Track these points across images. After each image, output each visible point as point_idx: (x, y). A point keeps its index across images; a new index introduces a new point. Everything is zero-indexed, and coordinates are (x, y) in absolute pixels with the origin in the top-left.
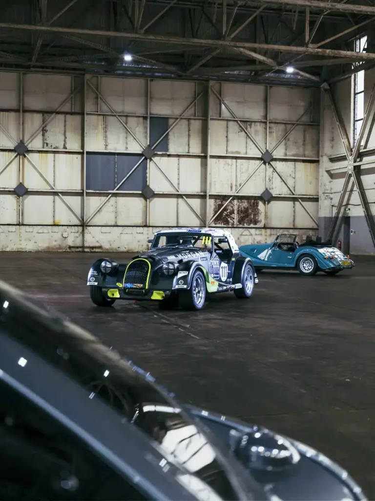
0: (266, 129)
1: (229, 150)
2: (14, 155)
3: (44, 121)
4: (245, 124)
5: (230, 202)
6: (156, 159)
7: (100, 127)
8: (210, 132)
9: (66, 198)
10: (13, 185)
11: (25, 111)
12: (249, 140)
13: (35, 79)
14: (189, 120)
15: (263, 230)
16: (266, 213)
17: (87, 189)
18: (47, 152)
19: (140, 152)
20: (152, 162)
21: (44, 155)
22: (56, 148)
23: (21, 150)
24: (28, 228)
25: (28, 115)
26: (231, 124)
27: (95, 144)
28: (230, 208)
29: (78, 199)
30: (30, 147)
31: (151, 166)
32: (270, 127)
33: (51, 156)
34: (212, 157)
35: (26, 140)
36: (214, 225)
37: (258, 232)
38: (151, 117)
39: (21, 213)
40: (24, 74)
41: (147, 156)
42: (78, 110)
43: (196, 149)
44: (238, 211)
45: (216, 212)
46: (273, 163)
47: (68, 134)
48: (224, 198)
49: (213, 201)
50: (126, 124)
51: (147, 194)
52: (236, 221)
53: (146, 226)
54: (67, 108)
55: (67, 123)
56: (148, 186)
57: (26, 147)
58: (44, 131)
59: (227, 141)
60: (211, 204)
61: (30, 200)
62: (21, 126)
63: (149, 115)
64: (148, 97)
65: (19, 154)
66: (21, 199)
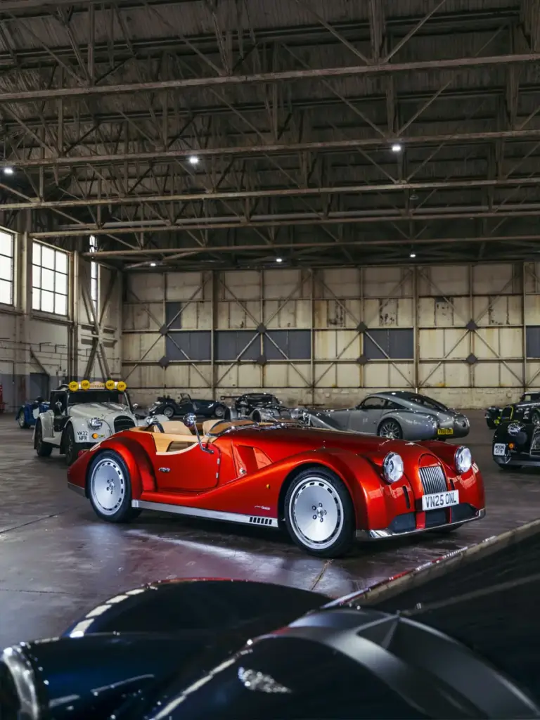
2: (465, 331)
3: (490, 303)
9: (509, 365)
10: (465, 355)
11: (474, 296)
13: (482, 270)
17: (527, 356)
18: (493, 327)
21: (491, 330)
22: (500, 324)
23: (471, 327)
24: (479, 390)
25: (477, 299)
27: (534, 319)
29: (521, 364)
30: (479, 324)
33: (496, 331)
35: (475, 317)
39: (472, 377)
40: (473, 266)
42: (518, 292)
47: (510, 312)
54: (509, 291)
55: (509, 303)
57: (475, 324)
58: (490, 310)
61: (479, 368)
62: (472, 308)
65: (470, 331)
66: (472, 366)
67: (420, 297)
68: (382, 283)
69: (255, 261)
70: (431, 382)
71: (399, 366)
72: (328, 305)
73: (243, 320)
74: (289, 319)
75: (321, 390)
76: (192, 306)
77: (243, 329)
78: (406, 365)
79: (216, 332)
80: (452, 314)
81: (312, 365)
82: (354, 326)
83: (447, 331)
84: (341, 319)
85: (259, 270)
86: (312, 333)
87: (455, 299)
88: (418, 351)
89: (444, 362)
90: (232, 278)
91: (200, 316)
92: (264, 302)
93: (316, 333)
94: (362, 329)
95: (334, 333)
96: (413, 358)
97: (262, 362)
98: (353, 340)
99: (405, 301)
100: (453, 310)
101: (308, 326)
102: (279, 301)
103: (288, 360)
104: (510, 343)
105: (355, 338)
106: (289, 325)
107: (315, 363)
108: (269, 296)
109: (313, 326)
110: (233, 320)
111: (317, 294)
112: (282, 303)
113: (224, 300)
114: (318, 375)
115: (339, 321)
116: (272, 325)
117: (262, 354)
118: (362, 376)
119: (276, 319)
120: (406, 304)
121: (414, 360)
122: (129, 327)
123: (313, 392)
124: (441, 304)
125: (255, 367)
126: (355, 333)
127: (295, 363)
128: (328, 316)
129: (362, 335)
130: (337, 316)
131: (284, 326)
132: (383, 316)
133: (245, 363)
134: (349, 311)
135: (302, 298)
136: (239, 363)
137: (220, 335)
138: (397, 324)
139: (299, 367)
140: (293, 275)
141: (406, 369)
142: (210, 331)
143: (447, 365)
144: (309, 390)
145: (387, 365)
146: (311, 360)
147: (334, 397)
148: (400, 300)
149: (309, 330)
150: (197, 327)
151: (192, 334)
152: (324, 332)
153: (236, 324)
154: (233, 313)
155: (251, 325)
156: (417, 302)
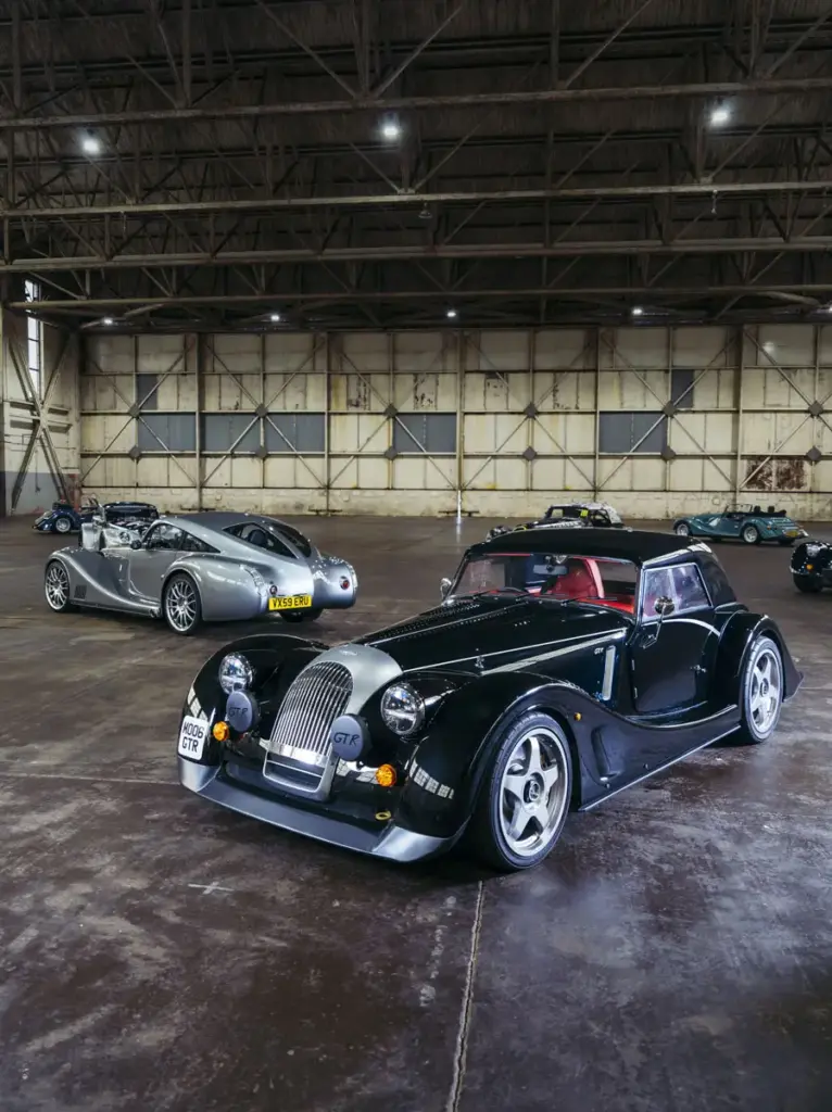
0: (814, 375)
1: (768, 402)
2: (524, 417)
3: (555, 381)
4: (787, 371)
5: (768, 463)
6: (678, 417)
7: (616, 382)
8: (743, 382)
9: (575, 461)
10: (521, 449)
11: (534, 371)
12: (793, 391)
13: (547, 337)
14: (719, 370)
15: (809, 495)
16: (813, 475)
17: (601, 450)
18: (557, 413)
19: (660, 409)
20: (673, 420)
21: (555, 416)
22: (568, 408)
23: (531, 413)
24: (538, 494)
25: (538, 375)
26: (770, 372)
27: (609, 402)
28: (766, 471)
29: (590, 462)
30: (539, 409)
31: (672, 424)
32: (820, 374)
33: (561, 417)
34: (745, 411)
35: (535, 402)
36: (746, 489)
37: (801, 497)
38: (673, 371)
39: (530, 477)
40: (535, 333)
41: (669, 412)
42: (592, 367)
43: (727, 403)
44: (777, 472)
45: (749, 474)
46: (822, 416)
47: (580, 394)
48: (761, 458)
49: (745, 462)
50: (645, 379)
51: (668, 456)
52: (774, 485)
53: (665, 491)
54: (579, 366)
55: (580, 382)
56: (669, 447)
57: (535, 409)
58: (555, 391)
59: (765, 393)
60: (743, 465)
61: (539, 463)
62: (531, 387)
63: (671, 369)
64: (670, 347)
65: (528, 417)
66: (530, 463)
67: (467, 372)
68: (420, 352)
69: (250, 319)
70: (478, 483)
71: (437, 461)
72: (348, 381)
73: (237, 399)
74: (299, 398)
75: (338, 493)
76: (172, 380)
77: (238, 411)
78: (446, 461)
79: (203, 416)
80: (507, 395)
81: (326, 459)
82: (382, 409)
83: (499, 416)
85: (258, 333)
86: (326, 417)
87: (511, 376)
88: (462, 443)
89: (494, 457)
90: (223, 342)
91: (181, 393)
92: (265, 375)
93: (332, 417)
94: (392, 413)
95: (356, 417)
96: (454, 450)
97: (263, 455)
98: (381, 427)
99: (448, 377)
100: (508, 389)
101: (324, 409)
102: (284, 374)
103: (296, 452)
104: (579, 434)
105: (383, 424)
106: (297, 406)
107: (330, 456)
108: (270, 368)
109: (329, 409)
110: (223, 400)
111: (333, 365)
112: (290, 377)
113: (213, 373)
114: (334, 474)
115: (362, 403)
116: (275, 407)
117: (262, 443)
118: (391, 474)
119: (280, 399)
120: (448, 381)
121: (457, 453)
122: (89, 407)
123: (328, 493)
124: (493, 382)
125: (253, 461)
126: (382, 418)
127: (305, 456)
128: (348, 395)
129: (391, 420)
130: (360, 397)
131: (290, 409)
132: (419, 395)
133: (240, 456)
134: (375, 390)
135: (314, 371)
136: (233, 456)
137: (208, 418)
138: (436, 407)
139: (309, 461)
140: (302, 340)
141: (448, 466)
142: (194, 413)
143: (499, 461)
144: (322, 491)
145: (421, 461)
146: (325, 453)
147: (354, 501)
148: (441, 377)
149: (323, 414)
150: (178, 408)
151: (172, 417)
152: (343, 417)
153: (228, 404)
154: (224, 390)
155: (248, 406)
156: (462, 378)
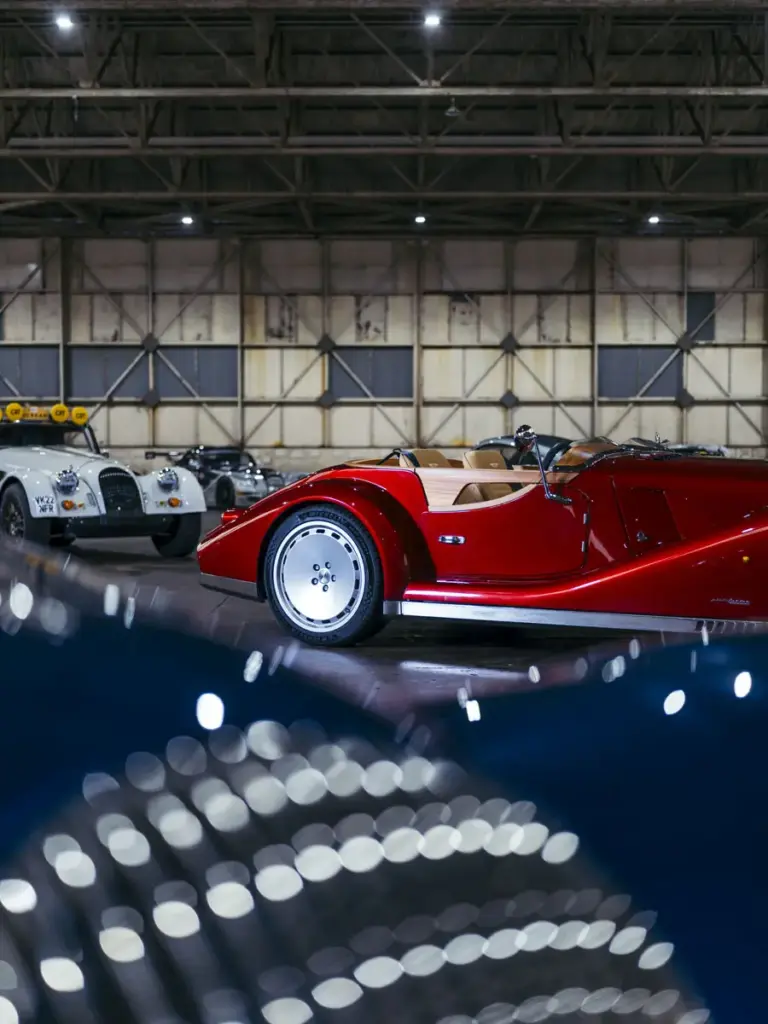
2: (499, 353)
3: (540, 306)
6: (696, 352)
7: (618, 310)
9: (570, 410)
10: (498, 393)
11: (515, 292)
13: (527, 248)
14: (744, 293)
17: (600, 395)
18: (543, 347)
19: (673, 342)
20: (691, 357)
21: (541, 351)
22: (557, 341)
23: (510, 346)
25: (519, 299)
27: (610, 333)
29: (586, 410)
30: (522, 341)
31: (689, 362)
33: (549, 352)
35: (515, 332)
38: (689, 294)
40: (513, 243)
41: (684, 346)
42: (586, 286)
43: (755, 335)
47: (573, 323)
50: (654, 302)
51: (684, 401)
54: (570, 285)
55: (572, 307)
56: (685, 391)
57: (515, 341)
58: (540, 318)
61: (521, 413)
62: (510, 311)
63: (686, 290)
64: (684, 263)
65: (506, 352)
66: (510, 411)
67: (425, 293)
68: (362, 266)
69: (140, 221)
70: (443, 438)
71: (388, 410)
72: (266, 303)
73: (116, 327)
74: (202, 328)
76: (24, 301)
77: (118, 343)
78: (400, 410)
79: (68, 349)
80: (478, 323)
81: (239, 407)
82: (314, 342)
83: (469, 352)
84: (290, 328)
85: (146, 239)
86: (239, 352)
87: (483, 299)
88: (420, 386)
89: (463, 404)
90: (96, 250)
91: (37, 318)
92: (154, 294)
93: (247, 352)
94: (326, 346)
95: (278, 352)
96: (411, 396)
97: (151, 402)
98: (312, 365)
99: (400, 299)
100: (479, 317)
101: (232, 338)
102: (181, 293)
103: (198, 398)
104: (572, 374)
105: (316, 360)
106: (199, 337)
107: (246, 404)
108: (162, 285)
109: (242, 339)
110: (96, 328)
111: (248, 282)
112: (187, 298)
113: (83, 292)
114: (248, 427)
115: (286, 332)
116: (169, 338)
117: (151, 387)
118: (326, 428)
119: (175, 329)
120: (400, 305)
121: (414, 399)
124: (460, 307)
125: (139, 411)
126: (314, 354)
127: (210, 404)
128: (267, 324)
129: (326, 356)
130: (283, 323)
131: (189, 340)
132: (363, 322)
133: (121, 404)
134: (304, 316)
135: (221, 291)
136: (110, 403)
137: (75, 353)
138: (385, 339)
139: (216, 411)
140: (208, 247)
141: (401, 415)
142: (56, 346)
143: (470, 410)
145: (366, 410)
146: (239, 399)
147: (277, 463)
148: (391, 300)
149: (234, 347)
150: (33, 338)
151: (25, 352)
152: (261, 351)
153: (103, 333)
154: (98, 314)
155: (131, 337)
156: (419, 301)
